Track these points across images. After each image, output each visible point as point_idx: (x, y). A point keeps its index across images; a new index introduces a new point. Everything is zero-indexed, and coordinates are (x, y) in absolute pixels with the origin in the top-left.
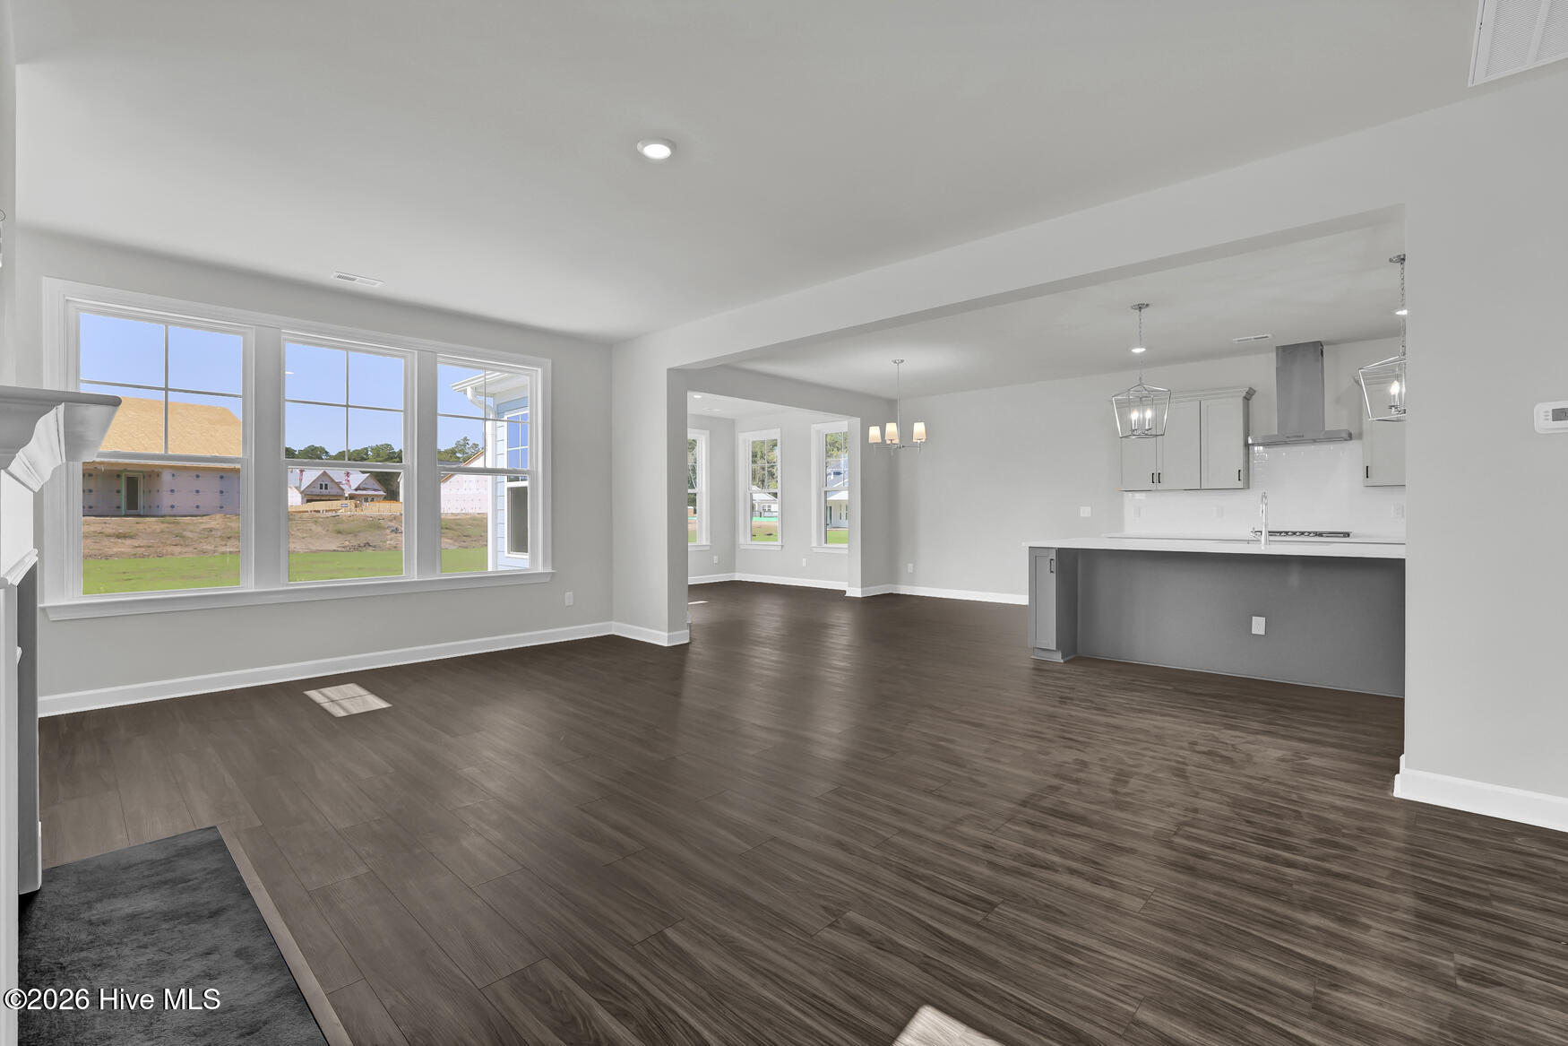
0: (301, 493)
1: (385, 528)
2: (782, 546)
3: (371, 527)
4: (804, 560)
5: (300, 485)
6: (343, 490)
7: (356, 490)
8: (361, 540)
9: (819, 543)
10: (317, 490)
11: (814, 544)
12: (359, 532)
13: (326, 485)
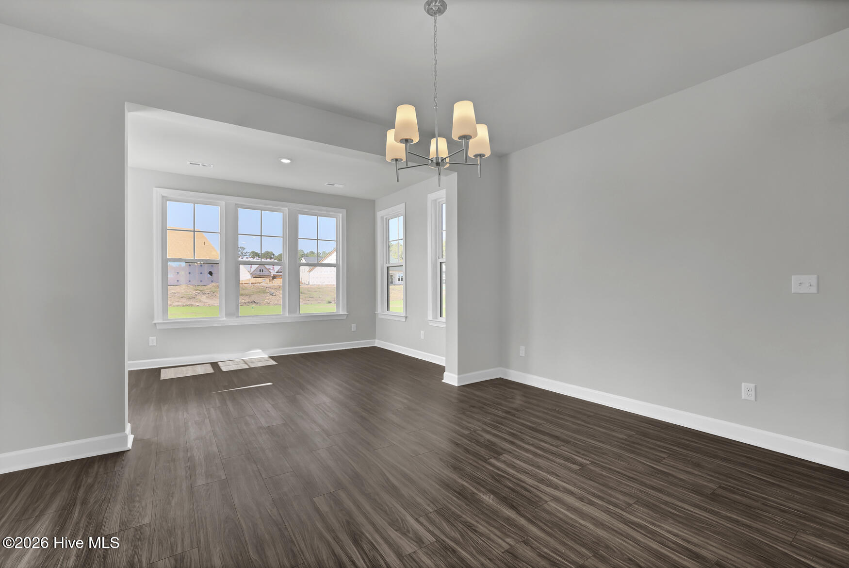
0: (251, 274)
1: (267, 293)
2: (406, 317)
3: (260, 292)
4: (422, 332)
5: (251, 270)
6: (271, 272)
7: (277, 272)
8: (252, 299)
9: (435, 317)
10: (258, 273)
11: (430, 318)
12: (253, 295)
13: (262, 270)
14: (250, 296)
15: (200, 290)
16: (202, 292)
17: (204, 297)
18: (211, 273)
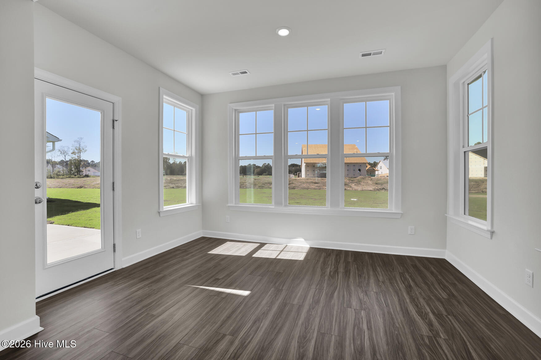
14: (382, 184)
15: (352, 180)
16: (353, 182)
17: (353, 185)
18: (360, 170)
